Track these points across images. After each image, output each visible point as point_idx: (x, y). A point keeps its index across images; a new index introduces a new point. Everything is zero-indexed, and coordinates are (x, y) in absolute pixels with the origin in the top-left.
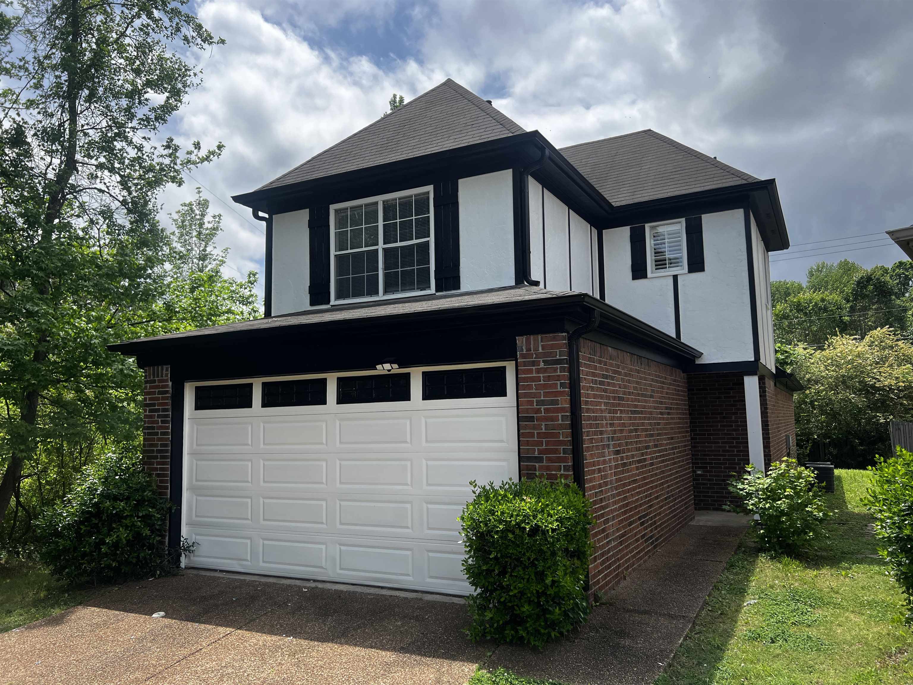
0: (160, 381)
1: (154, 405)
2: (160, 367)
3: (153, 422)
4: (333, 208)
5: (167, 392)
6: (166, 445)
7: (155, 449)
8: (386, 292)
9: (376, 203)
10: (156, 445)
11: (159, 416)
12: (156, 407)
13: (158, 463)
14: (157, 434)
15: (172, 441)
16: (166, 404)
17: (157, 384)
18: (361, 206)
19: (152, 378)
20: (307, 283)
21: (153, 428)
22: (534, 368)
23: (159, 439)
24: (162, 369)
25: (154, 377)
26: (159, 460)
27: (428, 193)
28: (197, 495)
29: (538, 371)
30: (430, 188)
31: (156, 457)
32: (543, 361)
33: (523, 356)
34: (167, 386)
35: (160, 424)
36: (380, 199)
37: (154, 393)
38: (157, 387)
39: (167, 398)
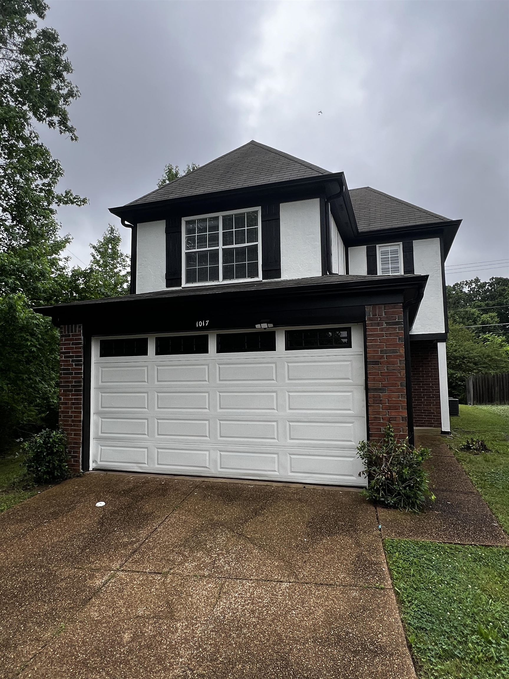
0: (73, 335)
1: (69, 353)
2: (74, 325)
3: (69, 365)
4: (184, 220)
5: (80, 343)
6: (80, 382)
7: (70, 385)
8: (224, 278)
9: (217, 218)
10: (71, 382)
11: (73, 361)
12: (71, 354)
13: (73, 395)
14: (72, 374)
15: (84, 379)
16: (80, 352)
17: (71, 337)
18: (206, 219)
19: (67, 333)
20: (164, 272)
21: (68, 369)
22: (379, 328)
23: (73, 378)
24: (76, 327)
25: (68, 332)
26: (73, 392)
27: (257, 212)
28: (102, 418)
29: (382, 330)
30: (259, 209)
31: (71, 391)
32: (386, 323)
33: (370, 319)
34: (80, 339)
35: (74, 367)
36: (220, 215)
37: (69, 344)
38: (71, 340)
39: (80, 348)
